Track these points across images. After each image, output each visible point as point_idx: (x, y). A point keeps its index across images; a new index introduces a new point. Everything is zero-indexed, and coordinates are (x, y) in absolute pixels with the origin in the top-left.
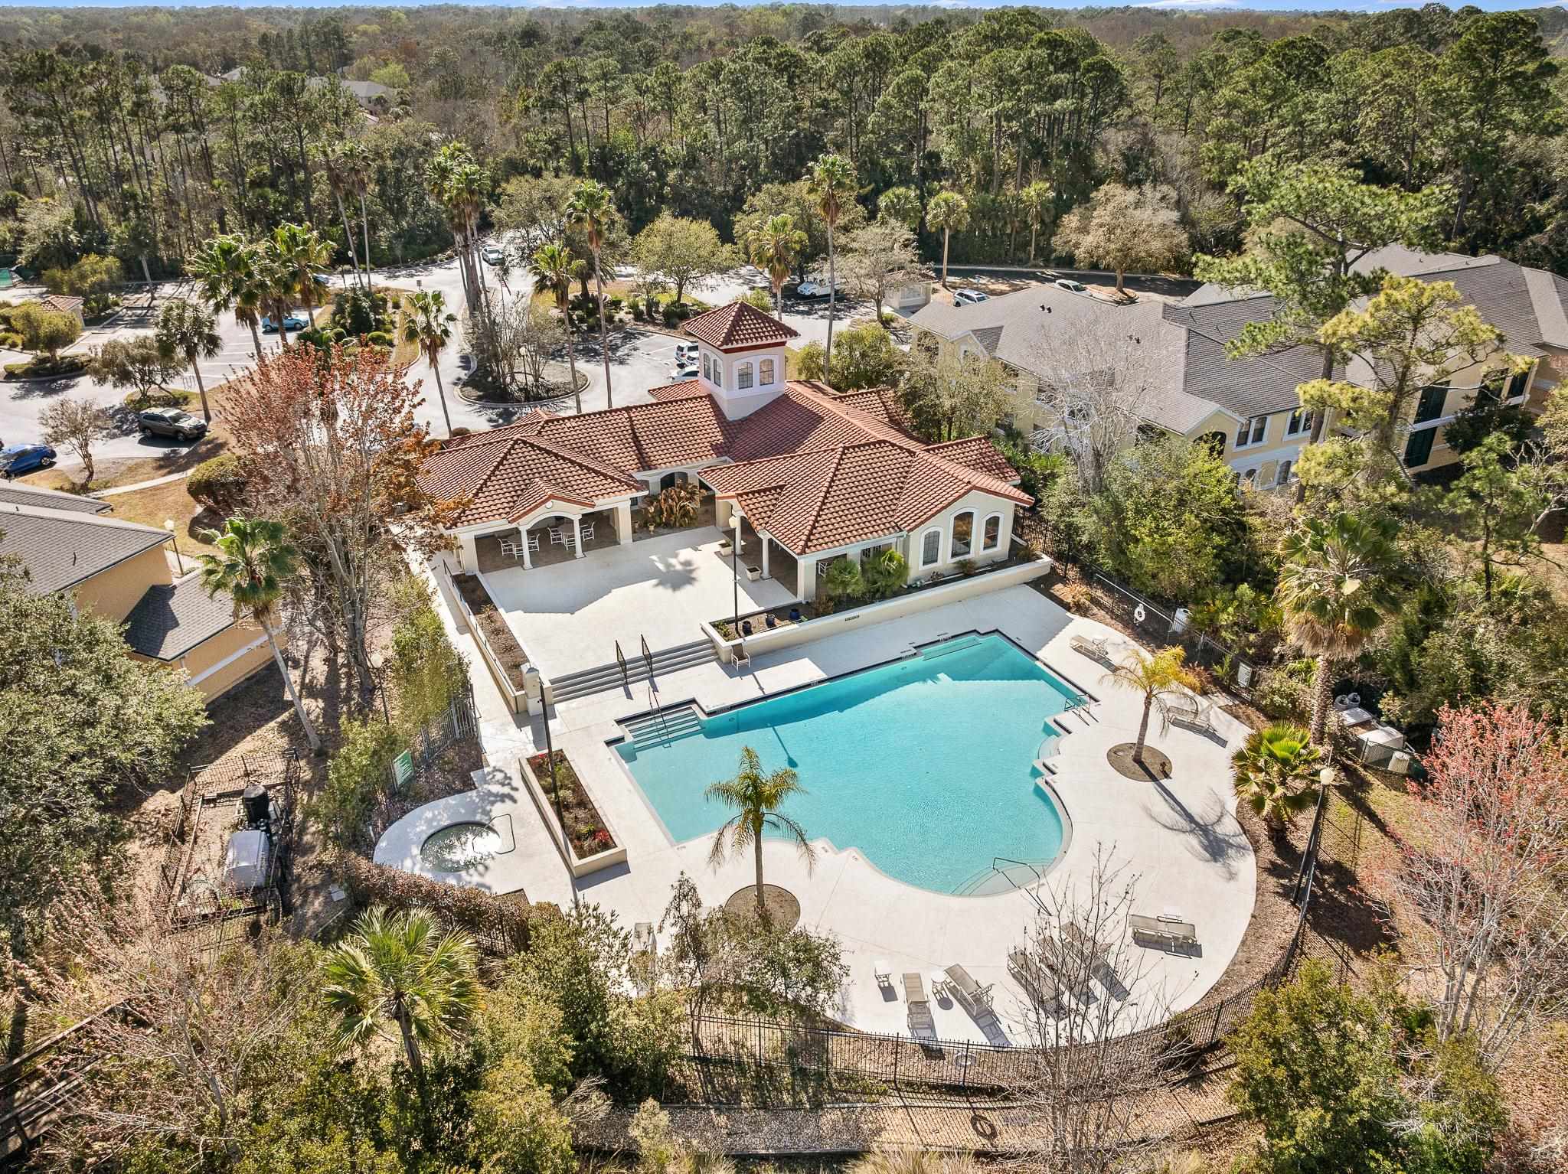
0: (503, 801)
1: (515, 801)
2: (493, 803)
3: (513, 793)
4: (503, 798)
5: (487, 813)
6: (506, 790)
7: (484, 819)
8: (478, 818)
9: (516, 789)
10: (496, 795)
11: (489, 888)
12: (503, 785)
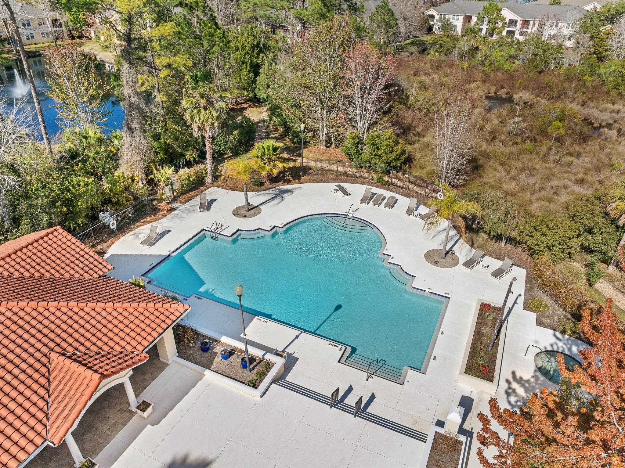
0: (521, 378)
1: (513, 373)
2: (528, 381)
3: (511, 379)
4: (520, 381)
5: (535, 377)
6: (515, 385)
7: (538, 374)
8: (542, 378)
9: (507, 381)
10: (523, 386)
11: (555, 335)
12: (514, 391)
